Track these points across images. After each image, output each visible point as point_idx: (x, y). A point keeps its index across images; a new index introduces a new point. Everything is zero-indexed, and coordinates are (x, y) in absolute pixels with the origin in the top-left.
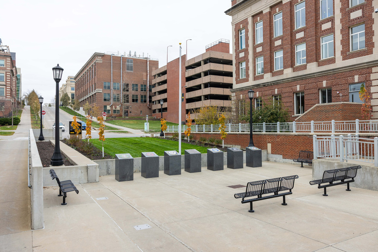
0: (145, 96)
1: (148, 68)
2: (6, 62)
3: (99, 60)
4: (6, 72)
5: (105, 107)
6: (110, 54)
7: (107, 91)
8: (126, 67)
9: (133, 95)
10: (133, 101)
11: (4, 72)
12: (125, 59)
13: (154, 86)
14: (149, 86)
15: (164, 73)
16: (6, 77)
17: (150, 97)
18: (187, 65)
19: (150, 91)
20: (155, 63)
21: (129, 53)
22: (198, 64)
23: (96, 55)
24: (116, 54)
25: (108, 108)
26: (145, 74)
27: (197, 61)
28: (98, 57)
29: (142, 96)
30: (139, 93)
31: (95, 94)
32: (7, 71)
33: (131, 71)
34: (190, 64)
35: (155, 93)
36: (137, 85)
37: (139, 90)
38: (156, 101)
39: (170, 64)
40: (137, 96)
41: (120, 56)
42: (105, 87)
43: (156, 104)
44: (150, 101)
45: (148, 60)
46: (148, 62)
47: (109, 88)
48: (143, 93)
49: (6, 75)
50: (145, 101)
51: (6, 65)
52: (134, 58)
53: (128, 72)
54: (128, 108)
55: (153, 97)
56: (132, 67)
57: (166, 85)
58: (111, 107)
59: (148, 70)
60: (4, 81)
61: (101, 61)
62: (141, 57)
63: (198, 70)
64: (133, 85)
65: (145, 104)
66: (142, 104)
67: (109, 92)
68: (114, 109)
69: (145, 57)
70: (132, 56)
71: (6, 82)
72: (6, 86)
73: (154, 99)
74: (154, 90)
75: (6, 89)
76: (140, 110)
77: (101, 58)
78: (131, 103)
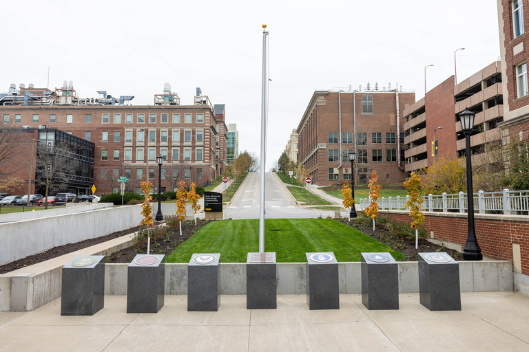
0: (394, 151)
1: (398, 106)
2: (205, 117)
3: (321, 101)
4: (205, 130)
5: (331, 170)
6: (337, 91)
7: (333, 146)
8: (362, 107)
9: (374, 151)
10: (374, 159)
11: (203, 130)
12: (359, 96)
13: (408, 133)
14: (401, 133)
15: (422, 110)
16: (205, 135)
17: (402, 152)
18: (456, 92)
19: (402, 141)
20: (410, 97)
21: (366, 87)
22: (477, 89)
23: (317, 95)
24: (346, 90)
25: (336, 171)
26: (392, 116)
27: (473, 83)
28: (320, 97)
29: (388, 151)
30: (384, 146)
31: (317, 151)
32: (206, 128)
33: (371, 114)
34: (461, 90)
35: (409, 144)
36: (379, 134)
37: (384, 141)
38: (410, 158)
39: (429, 95)
40: (380, 151)
41: (352, 92)
42: (330, 141)
43: (410, 162)
44: (403, 158)
45: (397, 93)
46: (397, 97)
47: (336, 141)
48: (390, 146)
49: (205, 132)
50: (394, 159)
51: (205, 120)
52: (375, 92)
53: (365, 116)
54: (365, 170)
55: (405, 152)
56: (370, 107)
57: (424, 130)
58: (340, 169)
59: (398, 108)
60: (201, 141)
61: (324, 102)
62: (386, 89)
63: (475, 99)
64: (374, 134)
65: (394, 163)
66: (388, 164)
67: (337, 148)
68: (344, 173)
69: (391, 89)
70: (371, 89)
71: (205, 141)
72: (204, 146)
73: (407, 154)
74: (407, 140)
75: (204, 150)
76: (385, 173)
77: (323, 98)
78: (370, 163)
